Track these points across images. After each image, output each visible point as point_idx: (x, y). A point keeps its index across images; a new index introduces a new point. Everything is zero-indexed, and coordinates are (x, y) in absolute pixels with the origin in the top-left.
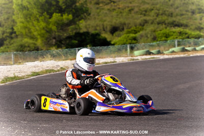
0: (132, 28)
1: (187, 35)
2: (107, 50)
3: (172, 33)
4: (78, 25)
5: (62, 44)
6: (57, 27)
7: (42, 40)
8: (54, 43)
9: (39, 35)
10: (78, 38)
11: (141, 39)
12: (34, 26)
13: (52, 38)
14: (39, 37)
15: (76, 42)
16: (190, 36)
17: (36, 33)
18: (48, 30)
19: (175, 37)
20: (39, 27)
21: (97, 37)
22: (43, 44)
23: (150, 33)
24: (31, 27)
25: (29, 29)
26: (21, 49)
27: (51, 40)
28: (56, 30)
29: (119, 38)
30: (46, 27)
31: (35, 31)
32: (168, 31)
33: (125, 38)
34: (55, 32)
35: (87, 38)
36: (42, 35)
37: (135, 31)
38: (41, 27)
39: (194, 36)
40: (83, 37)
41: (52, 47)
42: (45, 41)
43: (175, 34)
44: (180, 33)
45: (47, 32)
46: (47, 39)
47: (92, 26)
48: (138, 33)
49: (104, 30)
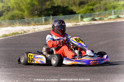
0: (92, 3)
3: (118, 6)
4: (53, 1)
5: (42, 14)
6: (38, 2)
7: (28, 12)
8: (36, 14)
9: (26, 8)
10: (53, 10)
11: (96, 9)
12: (23, 2)
13: (34, 10)
14: (25, 9)
15: (52, 12)
17: (23, 7)
18: (32, 4)
19: (120, 8)
20: (26, 2)
21: (67, 9)
22: (29, 14)
23: (103, 5)
24: (20, 3)
25: (19, 4)
26: (13, 18)
27: (34, 11)
28: (38, 5)
29: (82, 10)
30: (31, 2)
31: (23, 6)
32: (115, 4)
33: (86, 9)
34: (37, 6)
35: (59, 10)
36: (28, 8)
38: (27, 2)
40: (57, 9)
41: (35, 16)
43: (120, 6)
45: (31, 6)
46: (31, 11)
47: (66, 2)
48: (95, 6)
49: (74, 4)
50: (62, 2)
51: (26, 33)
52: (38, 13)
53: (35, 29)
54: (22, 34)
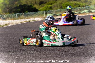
1: (79, 5)
2: (36, 14)
3: (71, 4)
4: (20, 1)
5: (12, 11)
6: (9, 2)
7: (2, 10)
8: (8, 11)
10: (20, 8)
11: (54, 7)
13: (6, 8)
15: (20, 10)
16: (80, 6)
18: (4, 4)
21: (31, 7)
22: (2, 11)
23: (59, 4)
28: (9, 4)
29: (43, 8)
30: (4, 3)
32: (68, 3)
33: (46, 7)
35: (25, 8)
36: (1, 7)
37: (51, 3)
38: (1, 2)
39: (82, 5)
40: (23, 7)
41: (7, 13)
42: (3, 10)
44: (75, 4)
45: (4, 5)
47: (30, 2)
48: (53, 5)
49: (36, 3)
50: (26, 2)
51: (7, 26)
52: (9, 10)
53: (13, 22)
54: (5, 26)
